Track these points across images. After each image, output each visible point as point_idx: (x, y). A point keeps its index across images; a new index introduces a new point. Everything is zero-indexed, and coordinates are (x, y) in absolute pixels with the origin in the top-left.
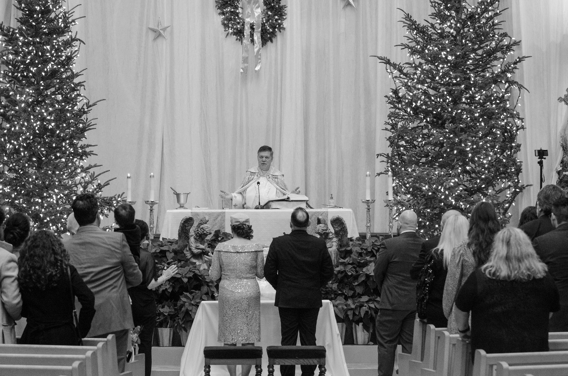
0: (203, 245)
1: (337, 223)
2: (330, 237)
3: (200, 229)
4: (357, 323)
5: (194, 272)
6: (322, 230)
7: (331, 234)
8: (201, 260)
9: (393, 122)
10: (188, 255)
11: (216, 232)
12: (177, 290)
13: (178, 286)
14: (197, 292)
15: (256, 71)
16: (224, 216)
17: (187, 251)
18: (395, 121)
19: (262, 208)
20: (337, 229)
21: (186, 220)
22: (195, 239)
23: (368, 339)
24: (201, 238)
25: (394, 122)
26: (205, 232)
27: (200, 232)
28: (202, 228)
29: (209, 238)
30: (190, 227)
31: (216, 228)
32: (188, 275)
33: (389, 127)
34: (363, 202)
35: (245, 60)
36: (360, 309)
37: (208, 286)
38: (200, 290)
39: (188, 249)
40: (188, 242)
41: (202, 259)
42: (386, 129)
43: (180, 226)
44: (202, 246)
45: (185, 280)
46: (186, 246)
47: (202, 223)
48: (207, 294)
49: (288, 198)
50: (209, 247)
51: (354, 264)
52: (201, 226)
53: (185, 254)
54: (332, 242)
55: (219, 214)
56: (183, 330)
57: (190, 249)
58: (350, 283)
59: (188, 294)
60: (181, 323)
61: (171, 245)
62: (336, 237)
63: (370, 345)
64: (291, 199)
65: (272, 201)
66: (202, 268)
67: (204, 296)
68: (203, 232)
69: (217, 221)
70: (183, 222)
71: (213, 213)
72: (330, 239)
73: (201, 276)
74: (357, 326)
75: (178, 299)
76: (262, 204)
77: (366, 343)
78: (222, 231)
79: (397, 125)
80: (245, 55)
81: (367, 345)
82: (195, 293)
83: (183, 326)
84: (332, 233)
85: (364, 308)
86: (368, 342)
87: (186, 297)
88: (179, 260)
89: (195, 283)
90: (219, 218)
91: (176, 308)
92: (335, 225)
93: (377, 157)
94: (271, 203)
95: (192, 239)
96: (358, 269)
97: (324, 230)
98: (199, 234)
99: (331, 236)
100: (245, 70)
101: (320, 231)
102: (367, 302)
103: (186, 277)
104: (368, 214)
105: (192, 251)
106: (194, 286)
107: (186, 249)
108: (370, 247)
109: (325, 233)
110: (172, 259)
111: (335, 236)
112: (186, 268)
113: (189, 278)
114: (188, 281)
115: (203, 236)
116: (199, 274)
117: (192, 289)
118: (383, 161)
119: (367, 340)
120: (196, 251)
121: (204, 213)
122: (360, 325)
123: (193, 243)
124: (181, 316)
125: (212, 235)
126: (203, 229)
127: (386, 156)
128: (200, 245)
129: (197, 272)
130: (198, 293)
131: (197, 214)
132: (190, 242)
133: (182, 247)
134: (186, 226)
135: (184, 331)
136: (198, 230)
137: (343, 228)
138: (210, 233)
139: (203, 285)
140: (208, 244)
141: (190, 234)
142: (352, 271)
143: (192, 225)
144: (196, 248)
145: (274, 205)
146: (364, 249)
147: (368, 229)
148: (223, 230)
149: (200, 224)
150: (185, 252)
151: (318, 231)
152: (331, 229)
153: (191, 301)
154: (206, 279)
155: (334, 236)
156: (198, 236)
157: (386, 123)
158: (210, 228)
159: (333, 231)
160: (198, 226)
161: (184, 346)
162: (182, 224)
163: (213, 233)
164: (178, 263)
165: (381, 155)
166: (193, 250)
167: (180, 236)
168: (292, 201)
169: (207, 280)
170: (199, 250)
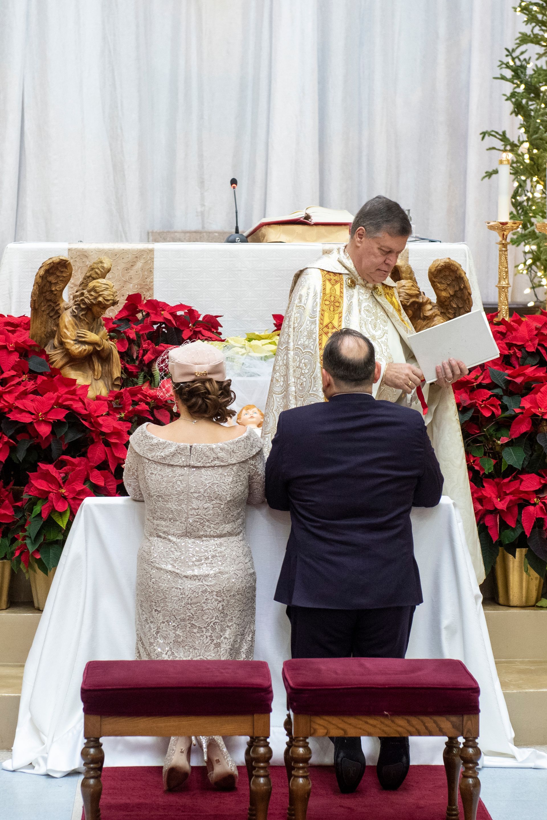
0: (97, 333)
1: (445, 277)
2: (428, 314)
3: (89, 291)
4: (511, 549)
5: (68, 408)
6: (408, 294)
7: (429, 307)
8: (91, 373)
9: (515, 63)
10: (58, 359)
11: (130, 298)
12: (21, 455)
13: (27, 445)
14: (76, 460)
16: (152, 259)
17: (55, 348)
18: (519, 60)
19: (244, 240)
20: (444, 294)
21: (51, 268)
22: (75, 316)
23: (538, 590)
24: (90, 316)
25: (518, 63)
26: (100, 299)
27: (89, 298)
28: (94, 289)
29: (111, 313)
30: (61, 286)
31: (131, 290)
32: (52, 418)
33: (509, 74)
34: (492, 228)
36: (520, 514)
37: (107, 444)
38: (84, 455)
39: (56, 342)
40: (58, 325)
41: (94, 370)
42: (503, 78)
43: (36, 283)
44: (92, 337)
45: (44, 430)
46: (52, 335)
47: (94, 276)
48: (103, 466)
49: (308, 217)
50: (111, 338)
51: (496, 386)
52: (91, 284)
53: (47, 357)
55: (139, 255)
56: (36, 566)
57: (62, 344)
58: (487, 439)
59: (50, 468)
60: (31, 549)
61: (13, 332)
62: (443, 314)
63: (541, 607)
64: (314, 219)
65: (269, 224)
66: (91, 394)
67: (96, 472)
68: (96, 298)
69: (132, 272)
70: (42, 272)
71: (124, 252)
72: (426, 318)
73: (87, 417)
74: (511, 557)
75: (24, 481)
76: (245, 230)
77: (532, 602)
78: (146, 297)
79: (525, 68)
81: (534, 607)
82: (72, 464)
83: (38, 557)
84: (430, 303)
85: (531, 508)
86: (537, 600)
87: (47, 477)
88: (31, 372)
89: (72, 437)
90: (139, 265)
91: (19, 504)
92: (440, 283)
93: (483, 138)
94: (264, 230)
95: (67, 318)
96: (506, 400)
97: (411, 296)
98: (85, 304)
99: (429, 310)
102: (537, 492)
103: (46, 422)
104: (503, 258)
105: (67, 350)
106: (70, 444)
107: (51, 341)
108: (532, 340)
109: (414, 303)
110: (13, 368)
111: (438, 312)
112: (47, 395)
113: (56, 425)
114: (53, 433)
115: (96, 309)
116: (85, 412)
117: (64, 453)
118: (494, 148)
119: (534, 594)
120: (76, 349)
121: (100, 251)
122: (517, 554)
123: (71, 328)
124: (32, 529)
125: (120, 306)
126: (96, 291)
127: (500, 137)
128: (89, 333)
129: (77, 406)
130: (79, 465)
131: (84, 254)
132: (62, 325)
133: (41, 339)
134: (50, 283)
135: (39, 571)
136: (82, 294)
137: (461, 290)
138: (115, 303)
139: (93, 442)
140: (110, 331)
141: (62, 305)
142: (492, 405)
143: (66, 281)
144: (79, 341)
145: (272, 233)
146: (516, 346)
147: (503, 295)
148: (148, 294)
149: (89, 278)
150: (48, 350)
152: (430, 294)
153: (61, 487)
154: (101, 426)
155: (436, 311)
156: (83, 310)
157: (503, 63)
158: (114, 290)
159: (433, 298)
160: (84, 284)
161: (40, 610)
162: (42, 277)
163: (122, 302)
164: (30, 379)
165: (490, 135)
166: (68, 347)
167: (35, 309)
168: (317, 224)
169: (104, 430)
170: (86, 347)
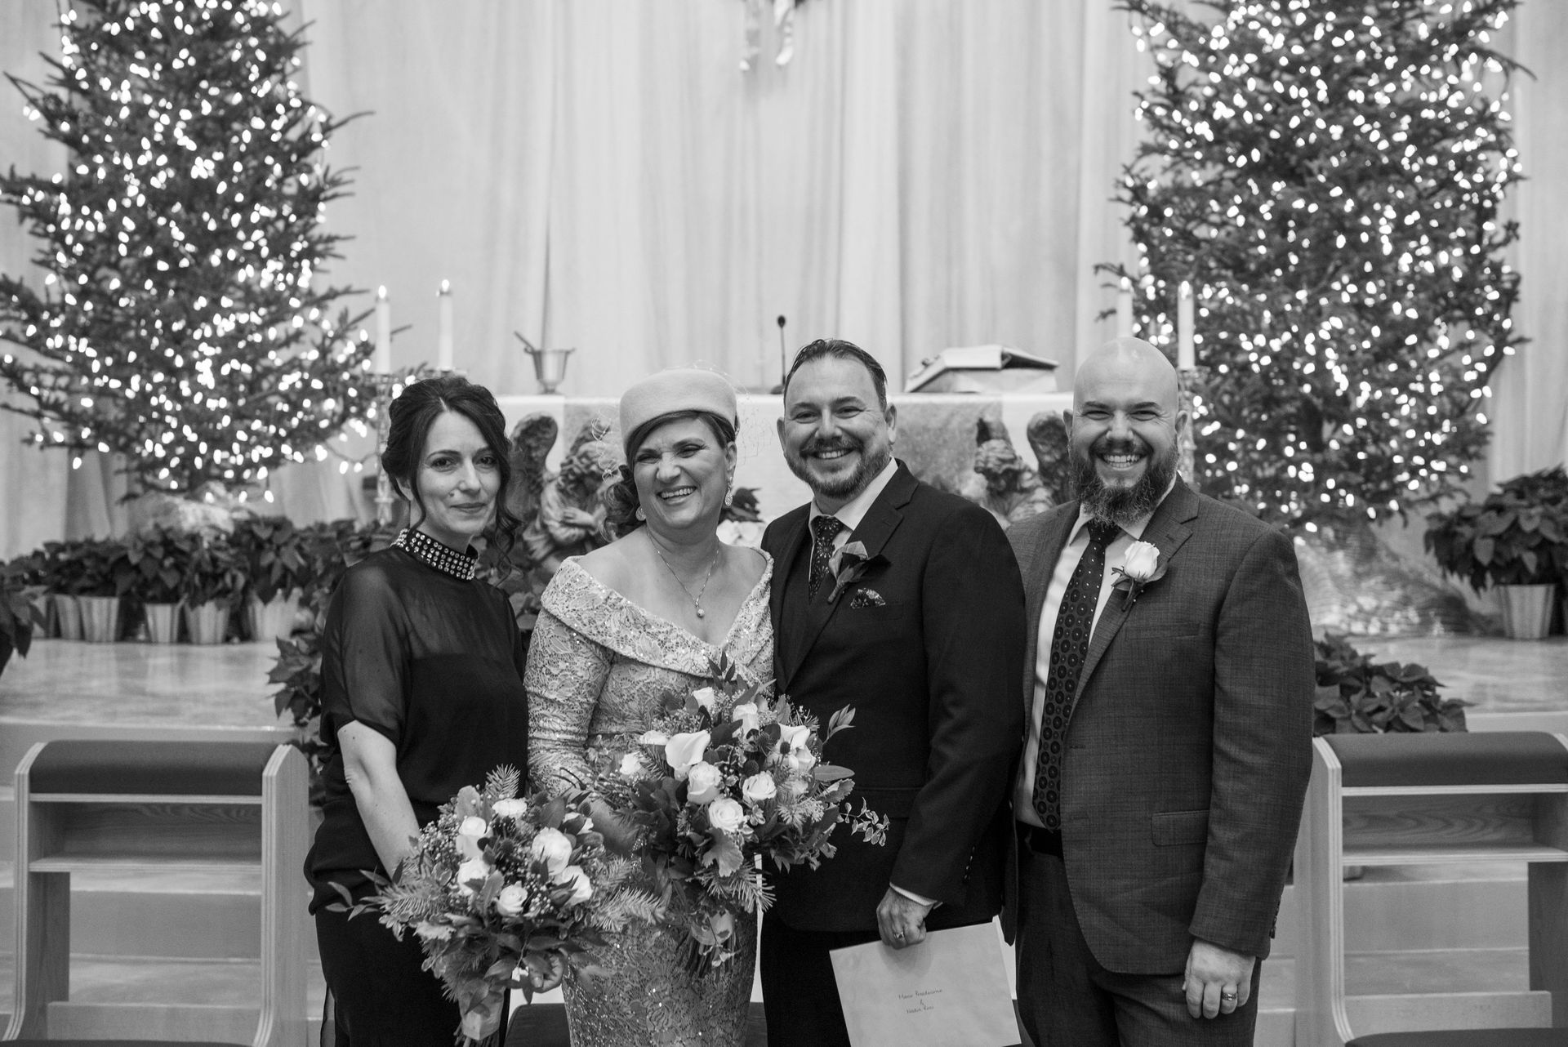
0: (591, 512)
1: (1049, 437)
2: (1026, 485)
3: (580, 458)
6: (997, 460)
7: (1027, 475)
9: (1134, 182)
10: (539, 547)
15: (780, 67)
17: (536, 532)
18: (1140, 177)
20: (1047, 458)
21: (530, 428)
22: (561, 490)
24: (581, 490)
25: (1138, 182)
26: (594, 468)
27: (578, 467)
28: (585, 455)
30: (544, 450)
33: (1126, 195)
35: (753, 37)
39: (538, 525)
40: (539, 502)
42: (1120, 199)
44: (584, 517)
47: (589, 437)
52: (584, 449)
53: (526, 544)
54: (1034, 502)
57: (545, 527)
62: (1046, 485)
68: (588, 467)
72: (1023, 491)
79: (1146, 187)
80: (753, 24)
84: (1030, 471)
92: (1043, 444)
95: (551, 494)
97: (1003, 461)
98: (574, 474)
99: (1027, 480)
100: (753, 62)
101: (990, 465)
105: (551, 535)
107: (532, 524)
109: (1007, 471)
111: (1040, 482)
115: (589, 481)
118: (1109, 285)
120: (562, 533)
121: (597, 408)
123: (555, 505)
126: (588, 458)
127: (1117, 271)
128: (580, 513)
132: (544, 502)
134: (530, 448)
136: (571, 462)
141: (546, 476)
143: (550, 445)
144: (566, 523)
149: (582, 440)
150: (527, 536)
151: (986, 462)
152: (1029, 459)
155: (1038, 481)
156: (571, 482)
157: (1119, 183)
159: (1034, 465)
160: (575, 448)
165: (1103, 268)
166: (552, 531)
170: (576, 532)
